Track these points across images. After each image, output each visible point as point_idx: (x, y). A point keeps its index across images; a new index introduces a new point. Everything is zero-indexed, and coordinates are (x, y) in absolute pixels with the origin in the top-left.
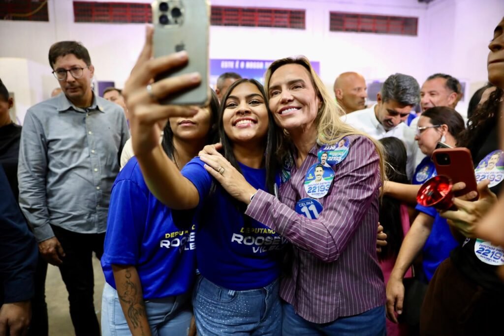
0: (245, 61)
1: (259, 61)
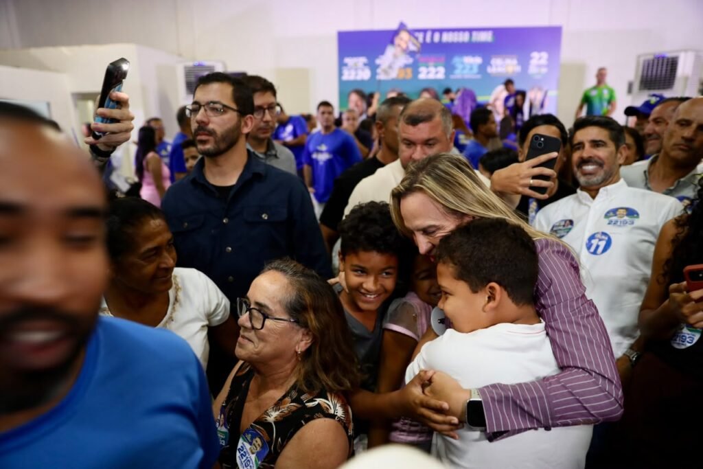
0: (441, 31)
1: (464, 30)
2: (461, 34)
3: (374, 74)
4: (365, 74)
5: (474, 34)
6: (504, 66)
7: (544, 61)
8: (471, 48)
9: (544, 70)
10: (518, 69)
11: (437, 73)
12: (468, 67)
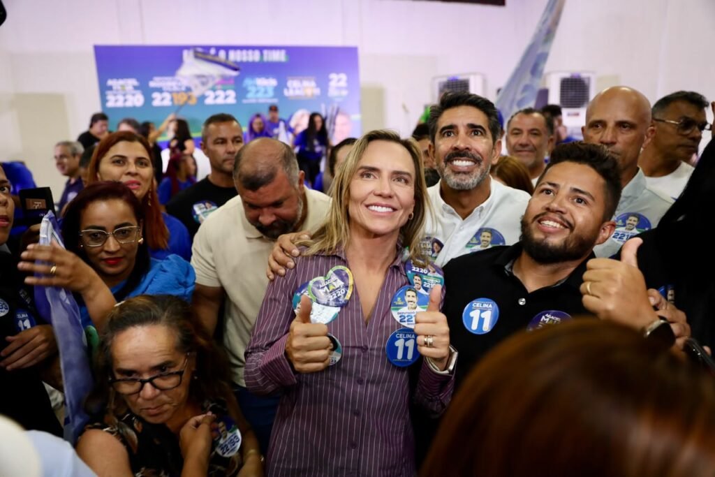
0: (227, 49)
1: (253, 48)
2: (250, 52)
3: (148, 99)
4: (137, 100)
5: (265, 52)
6: (301, 88)
7: (343, 84)
8: (263, 69)
9: (344, 93)
10: (317, 91)
11: (226, 97)
12: (263, 90)
